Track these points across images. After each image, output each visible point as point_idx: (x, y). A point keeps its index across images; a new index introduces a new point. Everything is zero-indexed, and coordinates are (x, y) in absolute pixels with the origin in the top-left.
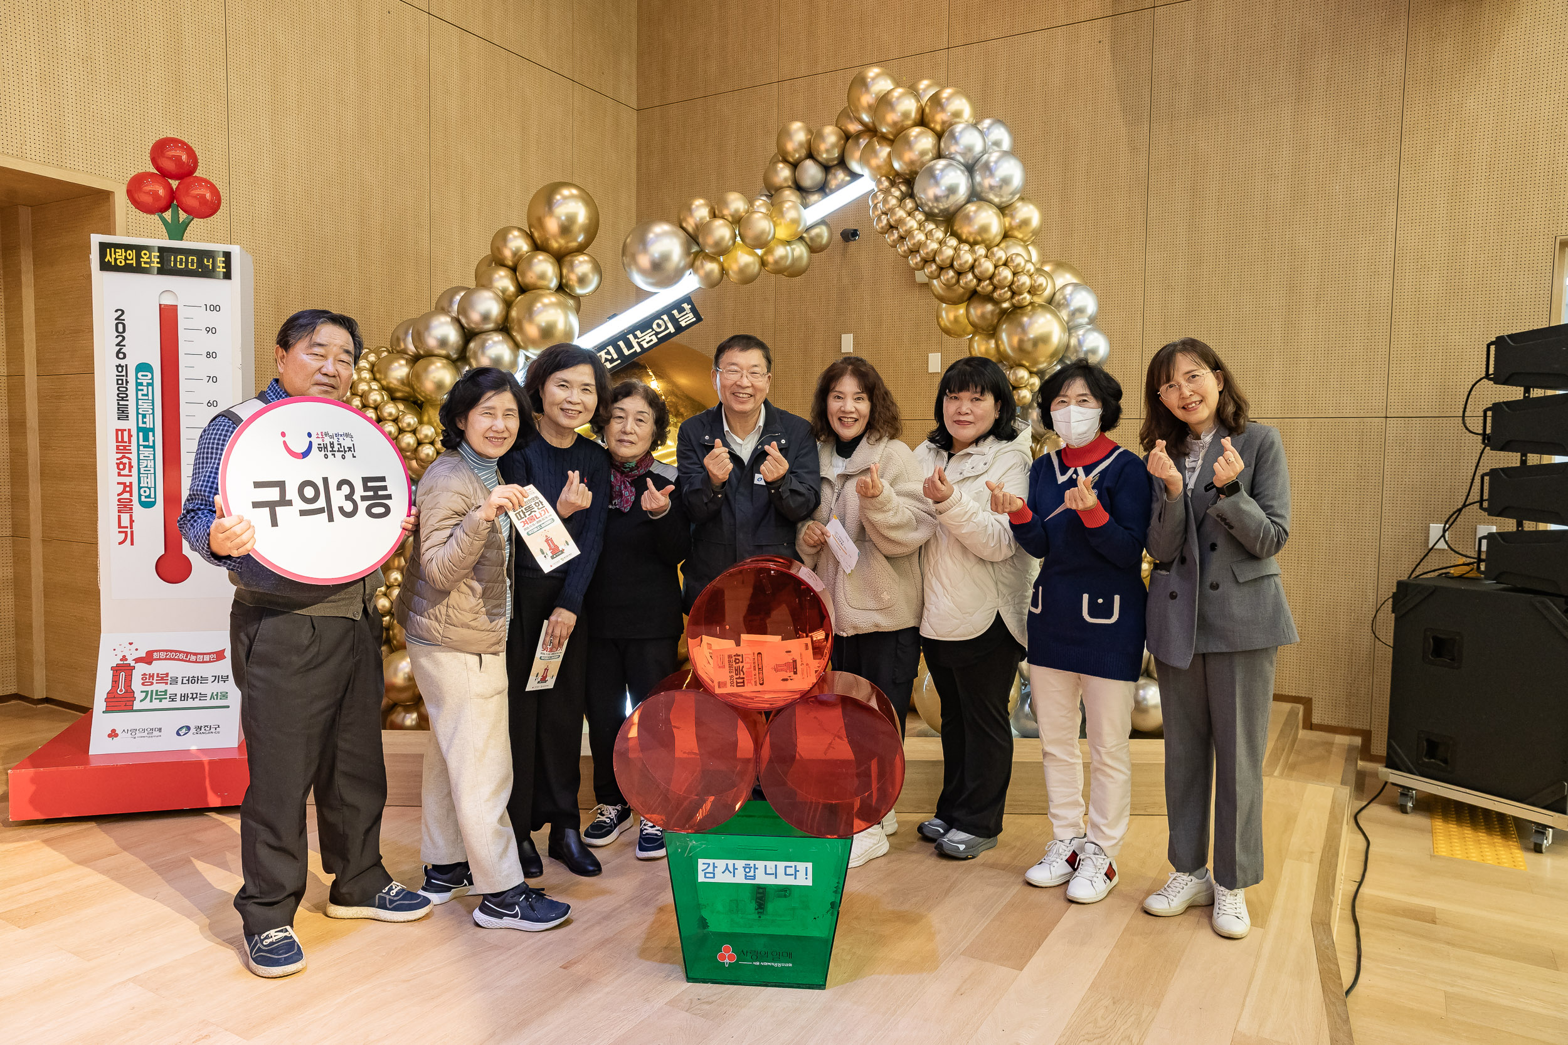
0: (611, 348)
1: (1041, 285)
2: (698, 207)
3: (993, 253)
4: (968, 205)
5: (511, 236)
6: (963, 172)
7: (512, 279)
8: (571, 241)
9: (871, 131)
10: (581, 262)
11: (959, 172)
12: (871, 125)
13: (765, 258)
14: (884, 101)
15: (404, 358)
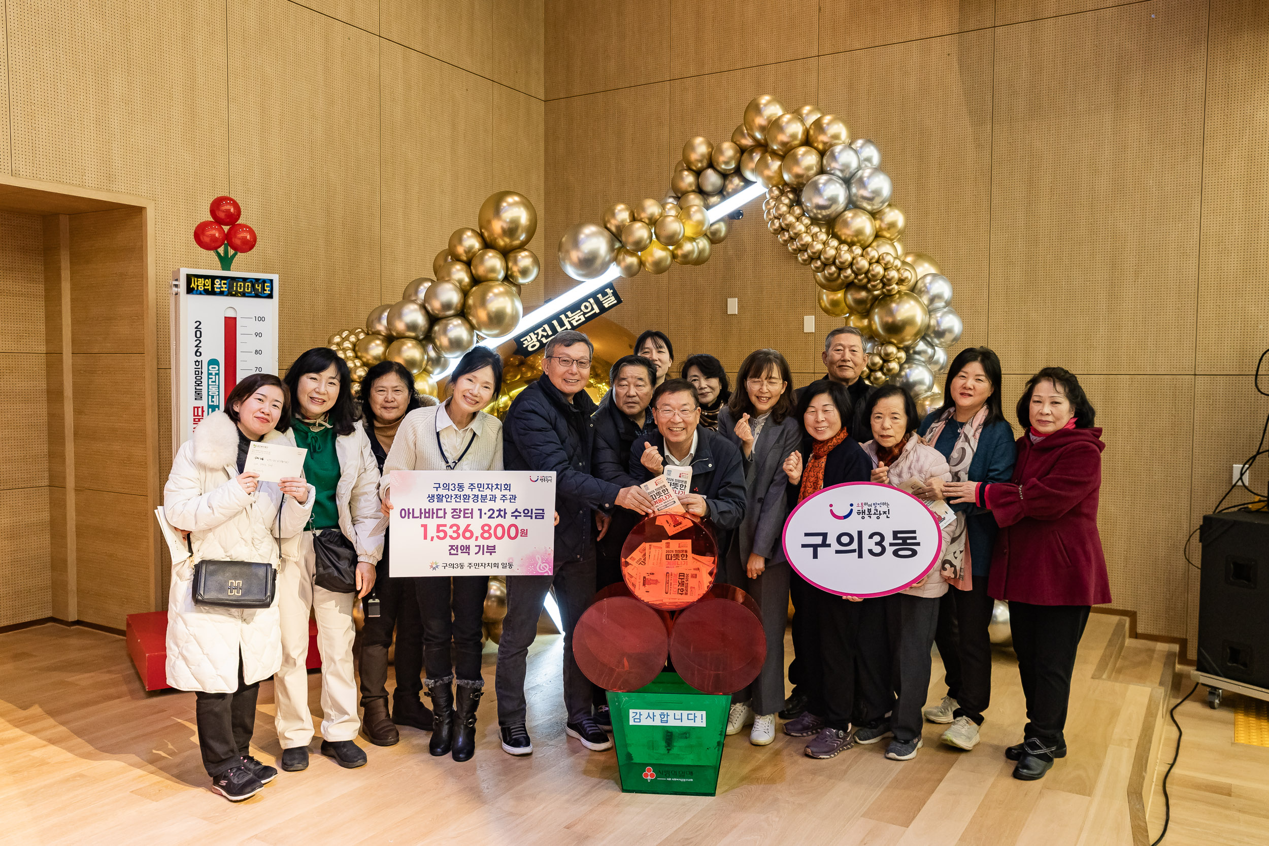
0: (546, 327)
1: (906, 278)
2: (620, 211)
3: (868, 253)
4: (846, 212)
5: (465, 236)
6: (841, 184)
7: (467, 272)
8: (514, 240)
9: (763, 147)
10: (523, 257)
11: (838, 185)
12: (763, 141)
13: (676, 252)
14: (775, 125)
15: (379, 339)
